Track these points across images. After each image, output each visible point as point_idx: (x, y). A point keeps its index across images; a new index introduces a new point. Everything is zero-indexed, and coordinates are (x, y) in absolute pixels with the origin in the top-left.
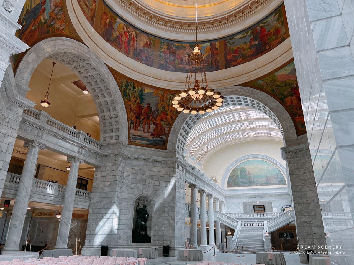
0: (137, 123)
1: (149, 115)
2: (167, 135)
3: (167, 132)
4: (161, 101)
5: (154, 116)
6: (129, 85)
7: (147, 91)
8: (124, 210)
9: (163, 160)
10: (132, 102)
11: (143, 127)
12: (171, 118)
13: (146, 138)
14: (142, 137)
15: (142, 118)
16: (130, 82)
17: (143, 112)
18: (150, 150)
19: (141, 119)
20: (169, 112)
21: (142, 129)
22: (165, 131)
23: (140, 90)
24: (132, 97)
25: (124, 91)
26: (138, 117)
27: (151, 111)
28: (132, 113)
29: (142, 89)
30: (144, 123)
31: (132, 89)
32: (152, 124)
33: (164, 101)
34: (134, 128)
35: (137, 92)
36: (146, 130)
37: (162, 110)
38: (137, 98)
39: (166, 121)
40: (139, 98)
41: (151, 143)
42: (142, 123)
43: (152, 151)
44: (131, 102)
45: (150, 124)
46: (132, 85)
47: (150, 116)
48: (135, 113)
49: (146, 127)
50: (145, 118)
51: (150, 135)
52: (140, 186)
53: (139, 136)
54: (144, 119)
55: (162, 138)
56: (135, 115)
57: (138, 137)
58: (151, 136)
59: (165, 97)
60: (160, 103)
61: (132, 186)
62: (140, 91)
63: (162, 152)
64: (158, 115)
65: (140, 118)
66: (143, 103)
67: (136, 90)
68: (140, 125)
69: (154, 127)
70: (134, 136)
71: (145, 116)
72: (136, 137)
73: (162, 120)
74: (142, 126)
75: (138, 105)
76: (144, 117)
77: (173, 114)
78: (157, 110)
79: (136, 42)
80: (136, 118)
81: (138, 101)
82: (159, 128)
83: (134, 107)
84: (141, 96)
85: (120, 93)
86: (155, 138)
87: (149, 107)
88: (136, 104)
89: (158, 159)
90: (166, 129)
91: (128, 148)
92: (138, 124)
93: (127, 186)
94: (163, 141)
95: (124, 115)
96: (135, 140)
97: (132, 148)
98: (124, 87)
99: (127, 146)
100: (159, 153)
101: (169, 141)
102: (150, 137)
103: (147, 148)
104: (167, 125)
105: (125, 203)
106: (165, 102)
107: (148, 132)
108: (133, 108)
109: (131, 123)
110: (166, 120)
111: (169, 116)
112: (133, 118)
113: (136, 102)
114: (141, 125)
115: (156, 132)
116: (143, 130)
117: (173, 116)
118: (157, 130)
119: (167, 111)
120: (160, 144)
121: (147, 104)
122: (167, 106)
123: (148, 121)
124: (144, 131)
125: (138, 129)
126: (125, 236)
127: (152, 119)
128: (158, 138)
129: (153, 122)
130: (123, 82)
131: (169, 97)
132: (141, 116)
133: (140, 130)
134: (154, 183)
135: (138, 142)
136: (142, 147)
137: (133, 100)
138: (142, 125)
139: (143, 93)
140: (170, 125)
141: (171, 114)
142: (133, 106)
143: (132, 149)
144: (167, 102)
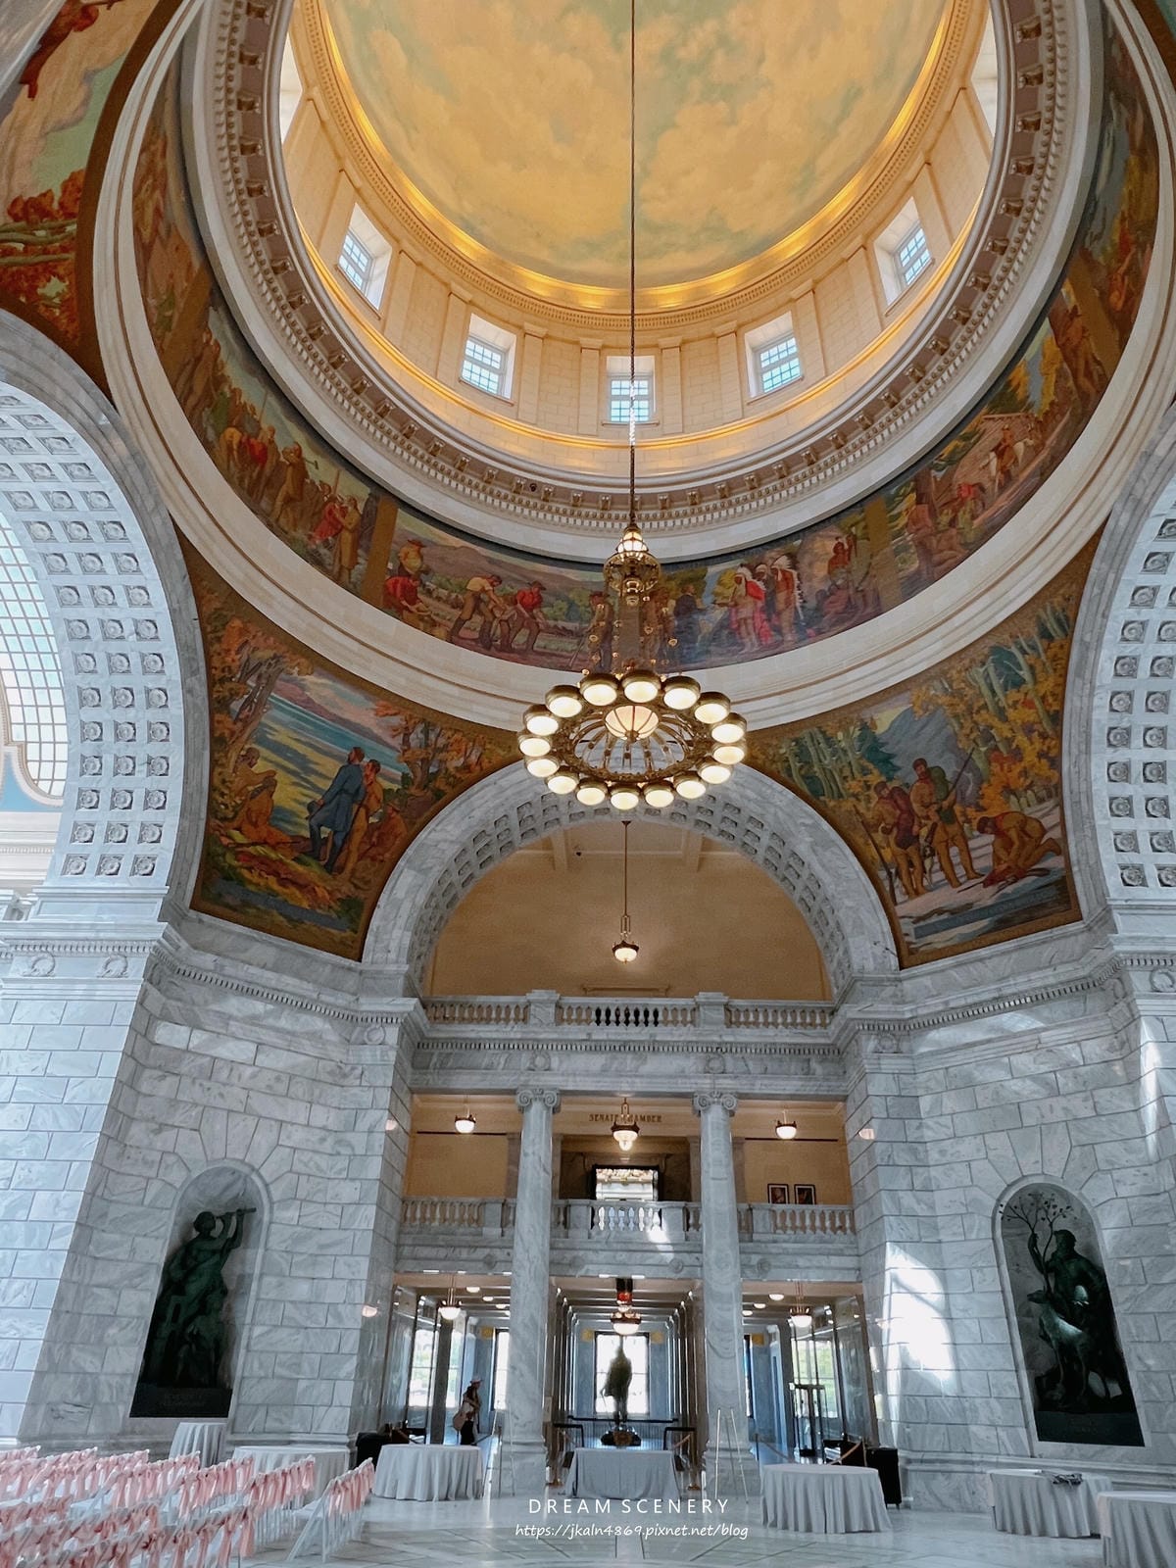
0: (911, 864)
1: (945, 804)
2: (1059, 848)
3: (1056, 834)
4: (956, 716)
5: (969, 792)
6: (809, 743)
7: (884, 719)
8: (957, 1273)
9: (1063, 978)
10: (856, 796)
11: (942, 869)
12: (1044, 761)
13: (969, 905)
14: (953, 912)
15: (924, 832)
16: (805, 734)
17: (916, 806)
18: (1003, 953)
19: (922, 841)
20: (1021, 739)
21: (938, 876)
22: (1044, 831)
23: (857, 733)
24: (845, 778)
25: (803, 777)
26: (907, 840)
27: (945, 782)
28: (879, 837)
29: (864, 727)
30: (941, 848)
31: (828, 751)
32: (976, 833)
33: (970, 711)
34: (908, 893)
35: (852, 747)
36: (960, 871)
37: (983, 749)
38: (865, 771)
39: (1030, 787)
40: (871, 766)
41: (1000, 921)
42: (932, 854)
43: (1014, 955)
44: (853, 799)
45: (966, 840)
46: (820, 737)
47: (951, 807)
48: (887, 832)
49: (956, 860)
50: (935, 825)
51: (985, 886)
52: (998, 1142)
53: (940, 912)
54: (932, 832)
55: (1045, 872)
56: (892, 838)
57: (935, 919)
58: (991, 889)
59: (969, 692)
60: (962, 726)
61: (967, 1148)
62: (862, 739)
63: (1065, 936)
64: (980, 781)
65: (918, 836)
66: (899, 773)
67: (843, 744)
68: (927, 863)
69: (990, 838)
70: (922, 923)
71: (935, 818)
72: (929, 921)
73: (1008, 790)
74: (937, 867)
75: (885, 793)
76: (930, 823)
77: (1043, 736)
78: (966, 763)
79: (797, 582)
80: (898, 844)
81: (875, 778)
82: (1013, 834)
83: (873, 807)
84: (876, 753)
85: (791, 795)
86: (1009, 889)
87: (928, 774)
88: (872, 793)
89: (1039, 984)
90: (1047, 822)
91: (907, 985)
92: (916, 863)
93: (942, 1152)
94: (1056, 883)
95: (839, 863)
96: (930, 938)
97: (923, 978)
98: (795, 765)
99: (900, 980)
100: (1047, 951)
101: (1075, 869)
102: (986, 896)
103: (983, 952)
104: (1041, 801)
105: (954, 1234)
106: (978, 712)
107: (972, 875)
108: (869, 815)
109: (890, 874)
110: (1028, 782)
111: (1030, 757)
112: (887, 854)
113: (868, 787)
114: (933, 864)
116: (947, 877)
117: (1047, 742)
118: (1008, 845)
119: (1009, 741)
120: (1042, 906)
121: (916, 766)
122: (996, 722)
123: (953, 829)
124: (952, 880)
125: (925, 883)
126: (994, 1402)
127: (964, 814)
128: (1029, 881)
129: (975, 823)
130: (782, 751)
131: (982, 682)
132: (916, 828)
133: (936, 886)
134: (1065, 1109)
135: (939, 940)
136: (962, 957)
137: (854, 786)
138: (936, 859)
139: (875, 739)
140: (1054, 791)
141: (1032, 743)
142: (868, 809)
143: (927, 981)
144: (985, 706)
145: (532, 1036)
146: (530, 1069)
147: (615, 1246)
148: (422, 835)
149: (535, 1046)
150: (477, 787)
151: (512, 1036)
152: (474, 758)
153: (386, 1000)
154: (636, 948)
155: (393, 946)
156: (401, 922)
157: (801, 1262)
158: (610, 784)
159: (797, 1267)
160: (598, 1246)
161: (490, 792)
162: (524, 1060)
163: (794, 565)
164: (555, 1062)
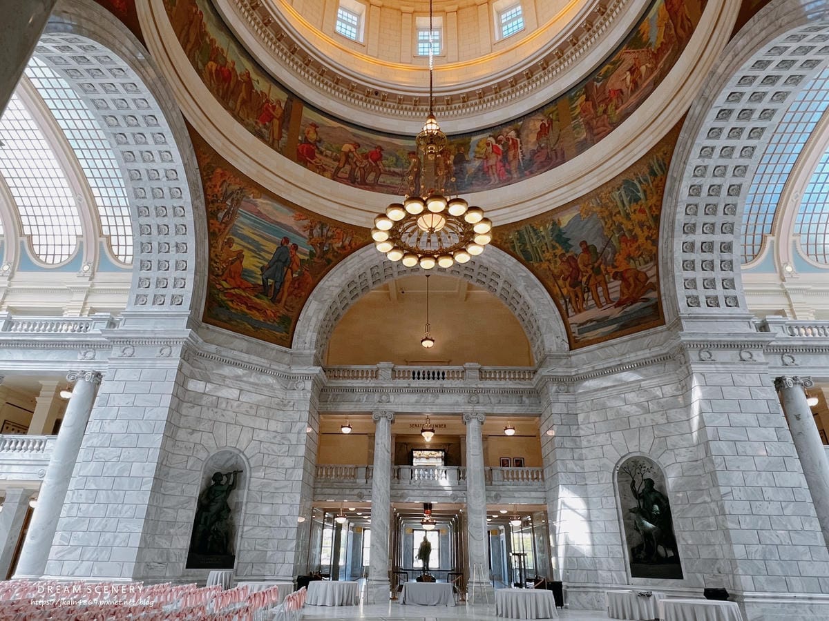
0: (577, 296)
1: (596, 265)
2: (655, 287)
3: (654, 280)
4: (603, 218)
5: (609, 258)
6: (525, 233)
7: (565, 220)
8: (594, 500)
9: (654, 354)
10: (549, 261)
11: (593, 299)
12: (649, 241)
13: (607, 317)
14: (598, 321)
15: (584, 279)
16: (522, 228)
17: (580, 266)
18: (624, 342)
19: (583, 284)
20: (638, 230)
21: (591, 303)
22: (647, 279)
23: (550, 227)
24: (544, 252)
25: (521, 251)
26: (575, 283)
27: (597, 253)
28: (561, 282)
29: (554, 224)
30: (593, 288)
31: (534, 237)
32: (612, 280)
33: (611, 214)
34: (575, 311)
35: (547, 234)
36: (603, 300)
37: (617, 235)
38: (554, 247)
39: (641, 255)
40: (557, 245)
41: (622, 326)
42: (588, 291)
43: (629, 343)
44: (547, 263)
45: (606, 283)
46: (531, 229)
47: (599, 267)
48: (564, 279)
49: (601, 294)
50: (590, 276)
51: (615, 307)
52: (618, 437)
53: (591, 321)
54: (588, 280)
55: (647, 300)
56: (567, 283)
57: (588, 325)
58: (619, 309)
59: (611, 205)
60: (606, 223)
61: (601, 439)
62: (553, 230)
63: (656, 333)
64: (615, 253)
65: (581, 282)
66: (572, 249)
67: (543, 233)
68: (586, 296)
69: (618, 282)
70: (582, 327)
71: (590, 272)
72: (585, 326)
73: (629, 257)
74: (590, 297)
75: (565, 259)
76: (588, 275)
77: (649, 228)
78: (608, 243)
79: (520, 145)
80: (570, 286)
81: (559, 251)
82: (631, 280)
83: (557, 267)
84: (561, 238)
85: (515, 261)
86: (628, 309)
87: (587, 249)
88: (558, 259)
89: (642, 357)
90: (649, 274)
91: (573, 358)
92: (580, 295)
93: (589, 441)
94: (653, 305)
95: (540, 296)
96: (585, 335)
97: (582, 354)
98: (517, 244)
99: (570, 356)
100: (647, 341)
101: (663, 298)
102: (616, 313)
103: (613, 341)
104: (646, 263)
105: (594, 481)
106: (615, 215)
107: (609, 301)
108: (556, 271)
109: (566, 301)
110: (640, 252)
111: (641, 240)
112: (565, 291)
113: (556, 256)
114: (588, 296)
115: (625, 291)
116: (596, 303)
117: (651, 231)
118: (628, 286)
119: (631, 231)
120: (645, 317)
121: (581, 245)
122: (624, 221)
123: (599, 278)
124: (599, 305)
125: (584, 306)
126: (610, 560)
127: (606, 270)
128: (638, 305)
129: (611, 274)
130: (510, 237)
131: (617, 199)
132: (580, 277)
133: (590, 308)
134: (652, 420)
135: (590, 335)
136: (602, 344)
137: (548, 255)
138: (590, 293)
139: (560, 230)
140: (654, 257)
141: (643, 232)
142: (555, 268)
143: (583, 356)
144: (619, 212)
145: (380, 385)
146: (379, 402)
147: (423, 488)
148: (321, 283)
149: (382, 390)
150: (349, 257)
151: (370, 385)
152: (347, 242)
153: (305, 368)
154: (433, 341)
155: (308, 340)
156: (311, 328)
157: (516, 495)
158: (420, 256)
159: (515, 497)
160: (415, 488)
161: (356, 260)
162: (376, 397)
163: (518, 135)
164: (392, 398)
